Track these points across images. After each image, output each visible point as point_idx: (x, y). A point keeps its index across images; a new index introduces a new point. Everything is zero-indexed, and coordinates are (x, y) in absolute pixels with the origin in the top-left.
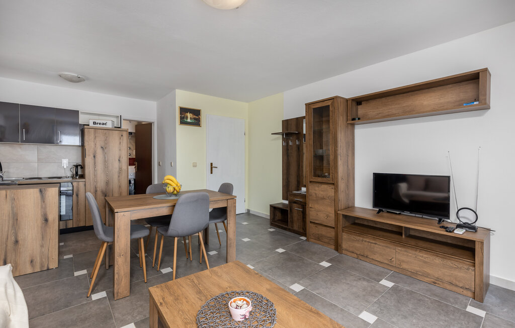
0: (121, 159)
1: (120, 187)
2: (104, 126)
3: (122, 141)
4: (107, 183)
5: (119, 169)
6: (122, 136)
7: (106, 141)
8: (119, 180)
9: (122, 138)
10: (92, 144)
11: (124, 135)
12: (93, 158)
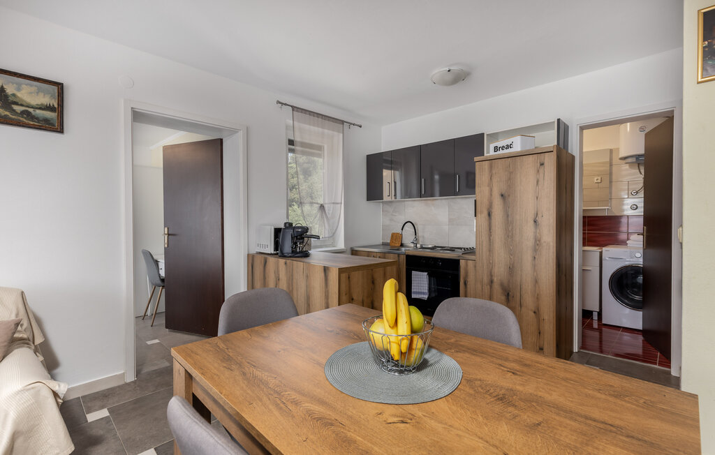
0: (539, 219)
1: (536, 281)
2: (509, 150)
3: (541, 175)
4: (511, 269)
5: (536, 241)
6: (542, 164)
7: (510, 181)
8: (534, 266)
9: (541, 171)
10: (486, 190)
11: (546, 164)
12: (487, 217)
